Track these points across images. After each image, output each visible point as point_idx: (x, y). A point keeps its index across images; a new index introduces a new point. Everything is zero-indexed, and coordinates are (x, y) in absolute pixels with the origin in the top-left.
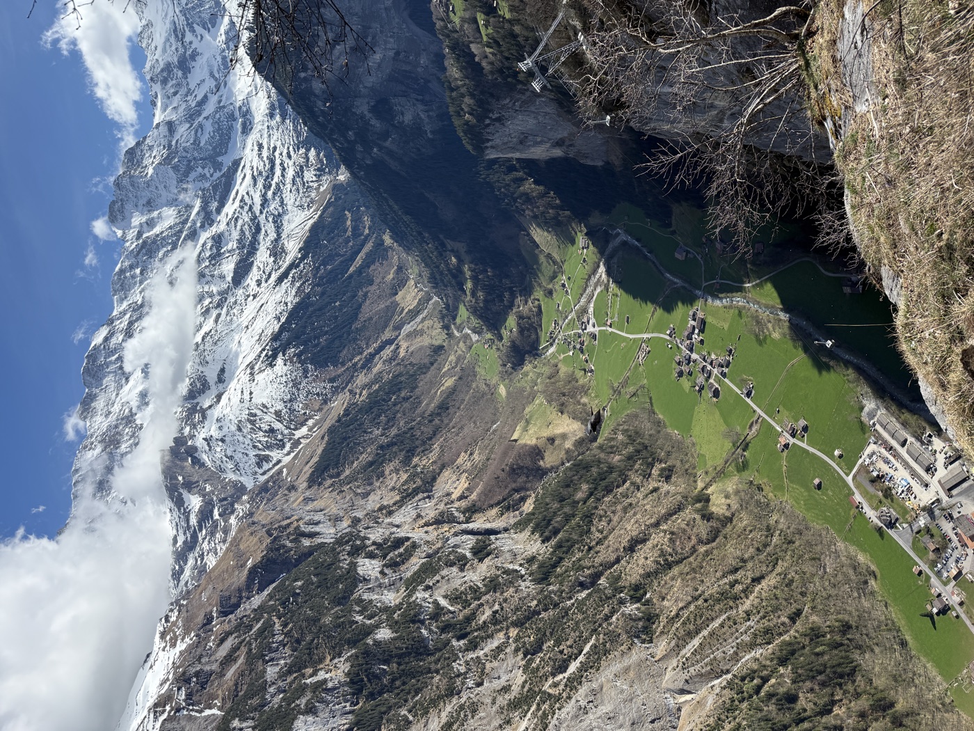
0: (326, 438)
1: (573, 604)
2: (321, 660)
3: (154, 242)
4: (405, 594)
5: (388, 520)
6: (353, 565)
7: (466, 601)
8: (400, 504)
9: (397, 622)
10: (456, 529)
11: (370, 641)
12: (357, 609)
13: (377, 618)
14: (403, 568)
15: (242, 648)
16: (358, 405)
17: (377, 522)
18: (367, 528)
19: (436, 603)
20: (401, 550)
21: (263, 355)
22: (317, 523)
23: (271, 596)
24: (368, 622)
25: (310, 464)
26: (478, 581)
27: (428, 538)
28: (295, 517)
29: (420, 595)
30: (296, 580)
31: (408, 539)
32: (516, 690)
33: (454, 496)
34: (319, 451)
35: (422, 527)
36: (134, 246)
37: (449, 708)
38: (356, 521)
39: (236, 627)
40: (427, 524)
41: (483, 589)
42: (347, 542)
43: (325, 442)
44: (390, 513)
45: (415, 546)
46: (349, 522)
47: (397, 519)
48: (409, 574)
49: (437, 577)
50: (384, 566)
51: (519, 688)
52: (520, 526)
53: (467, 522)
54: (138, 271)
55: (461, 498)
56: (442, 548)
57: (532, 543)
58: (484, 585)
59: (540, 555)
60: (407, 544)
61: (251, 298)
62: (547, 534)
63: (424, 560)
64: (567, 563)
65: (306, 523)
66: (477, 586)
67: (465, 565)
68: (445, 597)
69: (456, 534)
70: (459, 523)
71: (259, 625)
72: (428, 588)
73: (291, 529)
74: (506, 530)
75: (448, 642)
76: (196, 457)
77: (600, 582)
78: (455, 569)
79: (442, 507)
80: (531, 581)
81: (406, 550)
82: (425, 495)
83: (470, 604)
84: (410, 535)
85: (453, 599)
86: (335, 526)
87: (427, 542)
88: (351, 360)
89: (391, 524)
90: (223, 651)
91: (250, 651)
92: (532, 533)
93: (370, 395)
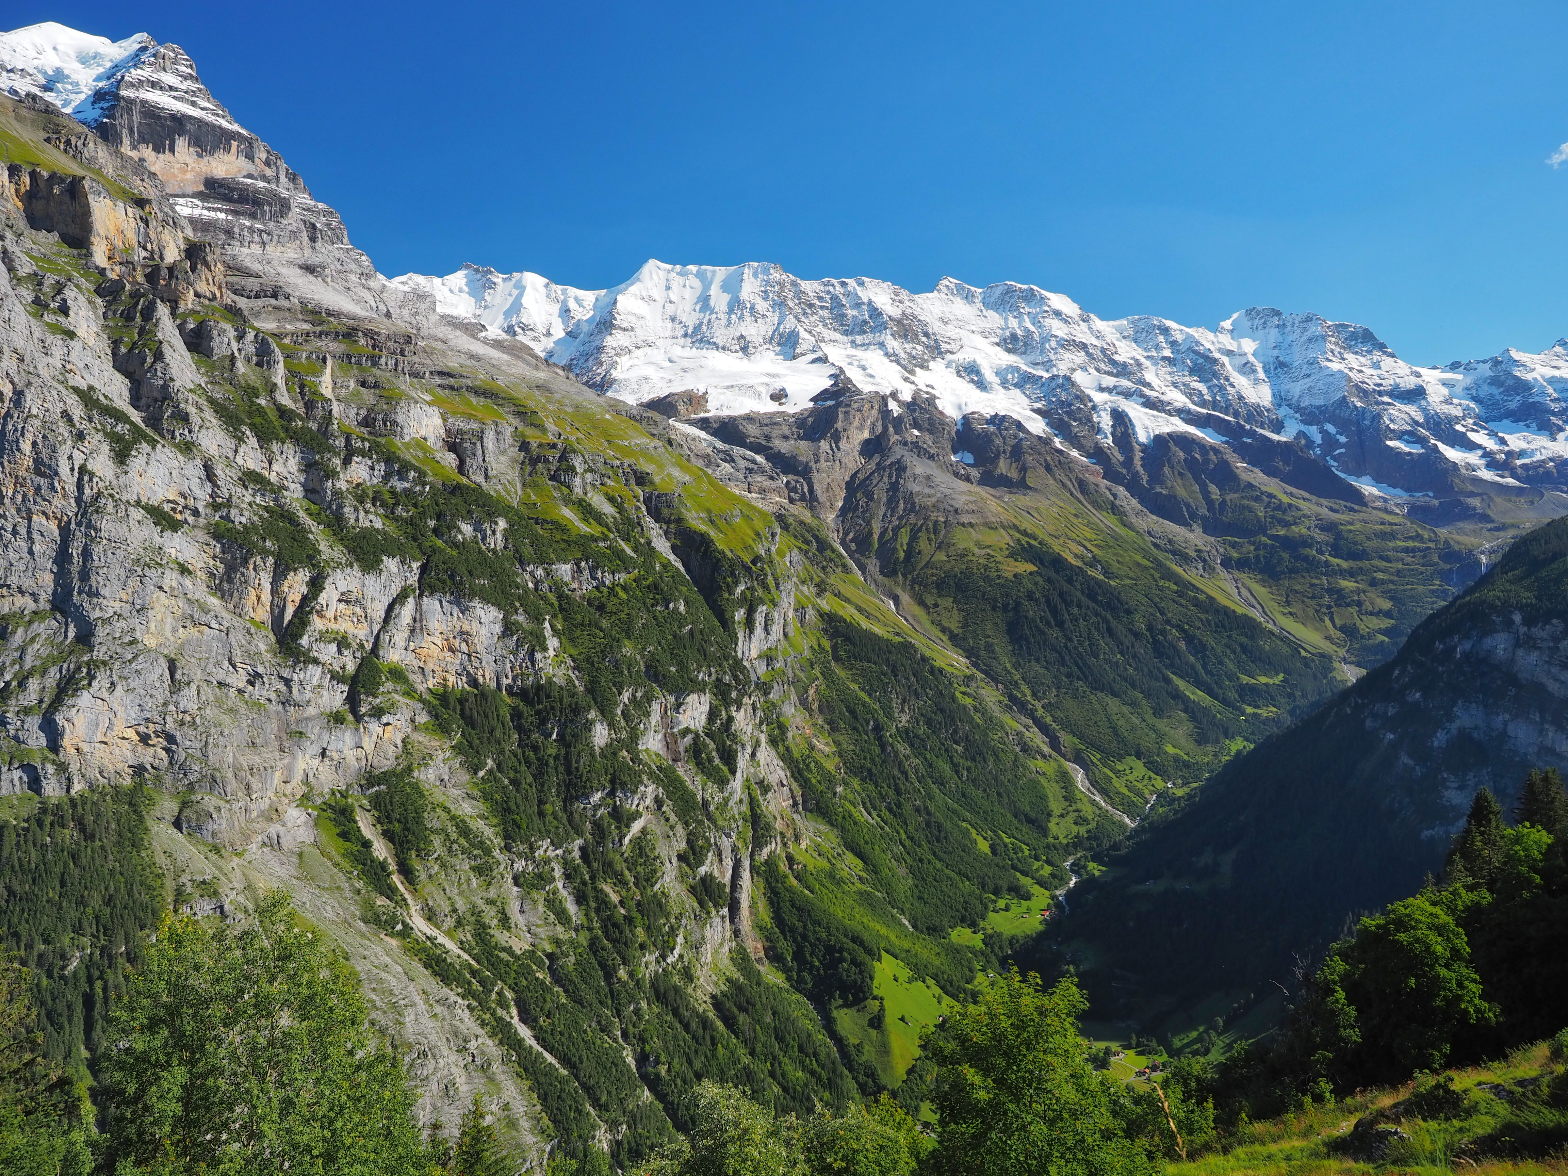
0: (897, 639)
1: (616, 1041)
2: (573, 641)
3: (1216, 375)
4: (653, 766)
5: (763, 738)
6: (700, 688)
7: (635, 864)
8: (787, 757)
9: (615, 754)
10: (742, 850)
11: (592, 715)
12: (639, 695)
13: (623, 723)
14: (691, 763)
15: (600, 529)
16: (949, 690)
17: (761, 723)
18: (754, 709)
19: (637, 815)
20: (717, 761)
21: (1032, 542)
22: (767, 631)
23: (666, 565)
24: (619, 711)
25: (857, 616)
26: (663, 884)
27: (731, 803)
28: (777, 597)
29: (650, 790)
30: (687, 603)
31: (733, 772)
32: (501, 937)
33: (793, 847)
34: (877, 630)
35: (750, 794)
36: (1208, 345)
37: (488, 832)
38: (764, 688)
39: (628, 518)
40: (753, 803)
41: (649, 892)
42: (736, 678)
43: (891, 637)
44: (773, 742)
45: (722, 782)
46: (764, 678)
47: (765, 754)
48: (680, 772)
49: (673, 818)
50: (697, 735)
51: (504, 944)
52: (741, 958)
53: (752, 867)
54: (1167, 353)
55: (790, 859)
56: (716, 826)
57: (714, 978)
58: (655, 895)
59: (694, 989)
60: (725, 769)
62: (725, 1003)
63: (699, 798)
65: (767, 613)
66: (656, 882)
67: (688, 864)
68: (644, 831)
69: (734, 849)
70: (752, 855)
71: (629, 551)
72: (659, 802)
73: (760, 592)
74: (736, 933)
75: (579, 833)
77: (646, 1092)
78: (683, 846)
79: (779, 825)
80: (656, 972)
81: (717, 769)
82: (799, 799)
83: (629, 870)
84: (738, 775)
85: (640, 843)
86: (760, 657)
87: (726, 801)
88: (1024, 679)
89: (758, 744)
90: (598, 501)
91: (596, 540)
92: (729, 980)
93: (964, 709)
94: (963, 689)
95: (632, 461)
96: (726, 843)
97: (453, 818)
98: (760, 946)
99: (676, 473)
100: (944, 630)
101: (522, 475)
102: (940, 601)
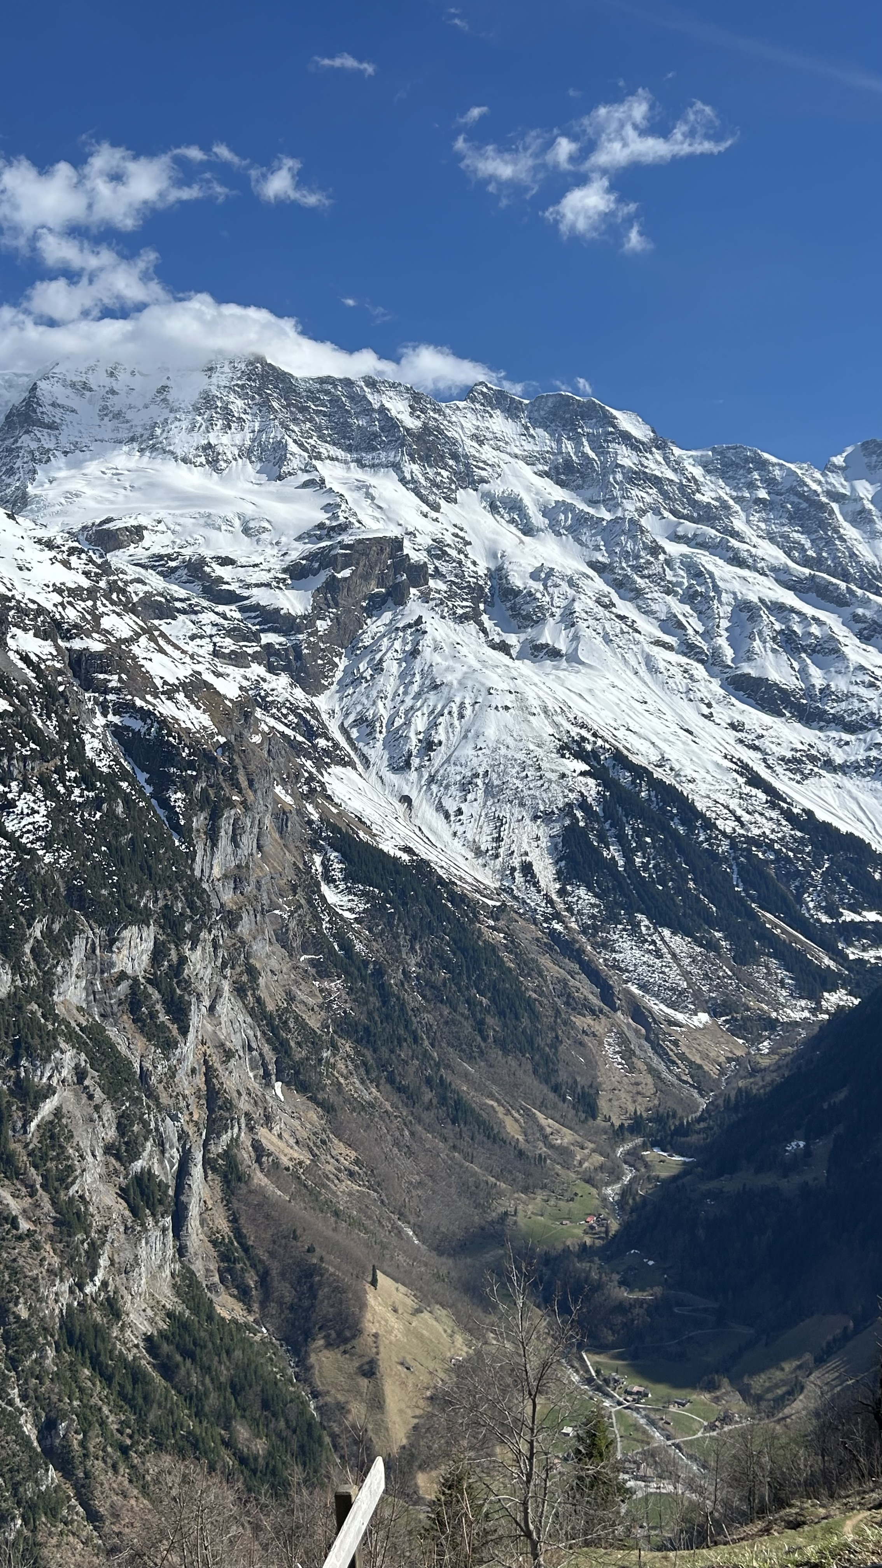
0: (405, 857)
1: (11, 1403)
3: (823, 525)
4: (73, 1024)
5: (226, 986)
6: (142, 918)
7: (44, 1158)
8: (258, 1012)
9: (20, 1008)
10: (193, 1137)
12: (56, 927)
13: (33, 965)
14: (126, 1020)
15: (8, 699)
16: (471, 922)
17: (224, 965)
18: (215, 946)
19: (50, 1091)
20: (163, 1017)
21: (584, 732)
22: (235, 841)
24: (27, 948)
26: (82, 1185)
27: (181, 1074)
28: (251, 797)
29: (68, 1057)
30: (126, 803)
31: (184, 1031)
33: (263, 1133)
34: (382, 844)
35: (206, 1062)
36: (814, 486)
38: (231, 919)
39: (48, 687)
40: (210, 1073)
41: (63, 1197)
42: (191, 905)
43: (399, 854)
44: (240, 991)
45: (168, 1045)
46: (230, 906)
47: (227, 1006)
48: (112, 1032)
49: (99, 1094)
50: (135, 979)
52: (187, 1285)
53: (206, 1162)
54: (762, 494)
55: (259, 1149)
56: (158, 1104)
57: (149, 1312)
58: (71, 1200)
59: (122, 1329)
60: (174, 1028)
61: (706, 711)
62: (166, 1348)
63: (137, 1065)
64: (98, 1392)
66: (73, 1183)
67: (118, 1157)
68: (58, 1113)
69: (183, 1136)
70: (205, 1145)
71: (48, 731)
72: (80, 1075)
73: (227, 790)
74: (181, 1251)
76: (384, 602)
77: (52, 1472)
78: (111, 1134)
79: (244, 1105)
80: (69, 1306)
81: (162, 1027)
82: (272, 1068)
83: (36, 1167)
84: (191, 1036)
85: (51, 1130)
86: (225, 876)
87: (172, 1072)
89: (218, 994)
90: (3, 660)
92: (170, 1315)
93: (492, 948)
94: (491, 922)
96: (170, 1128)
98: (213, 1266)
100: (470, 845)
102: (464, 807)
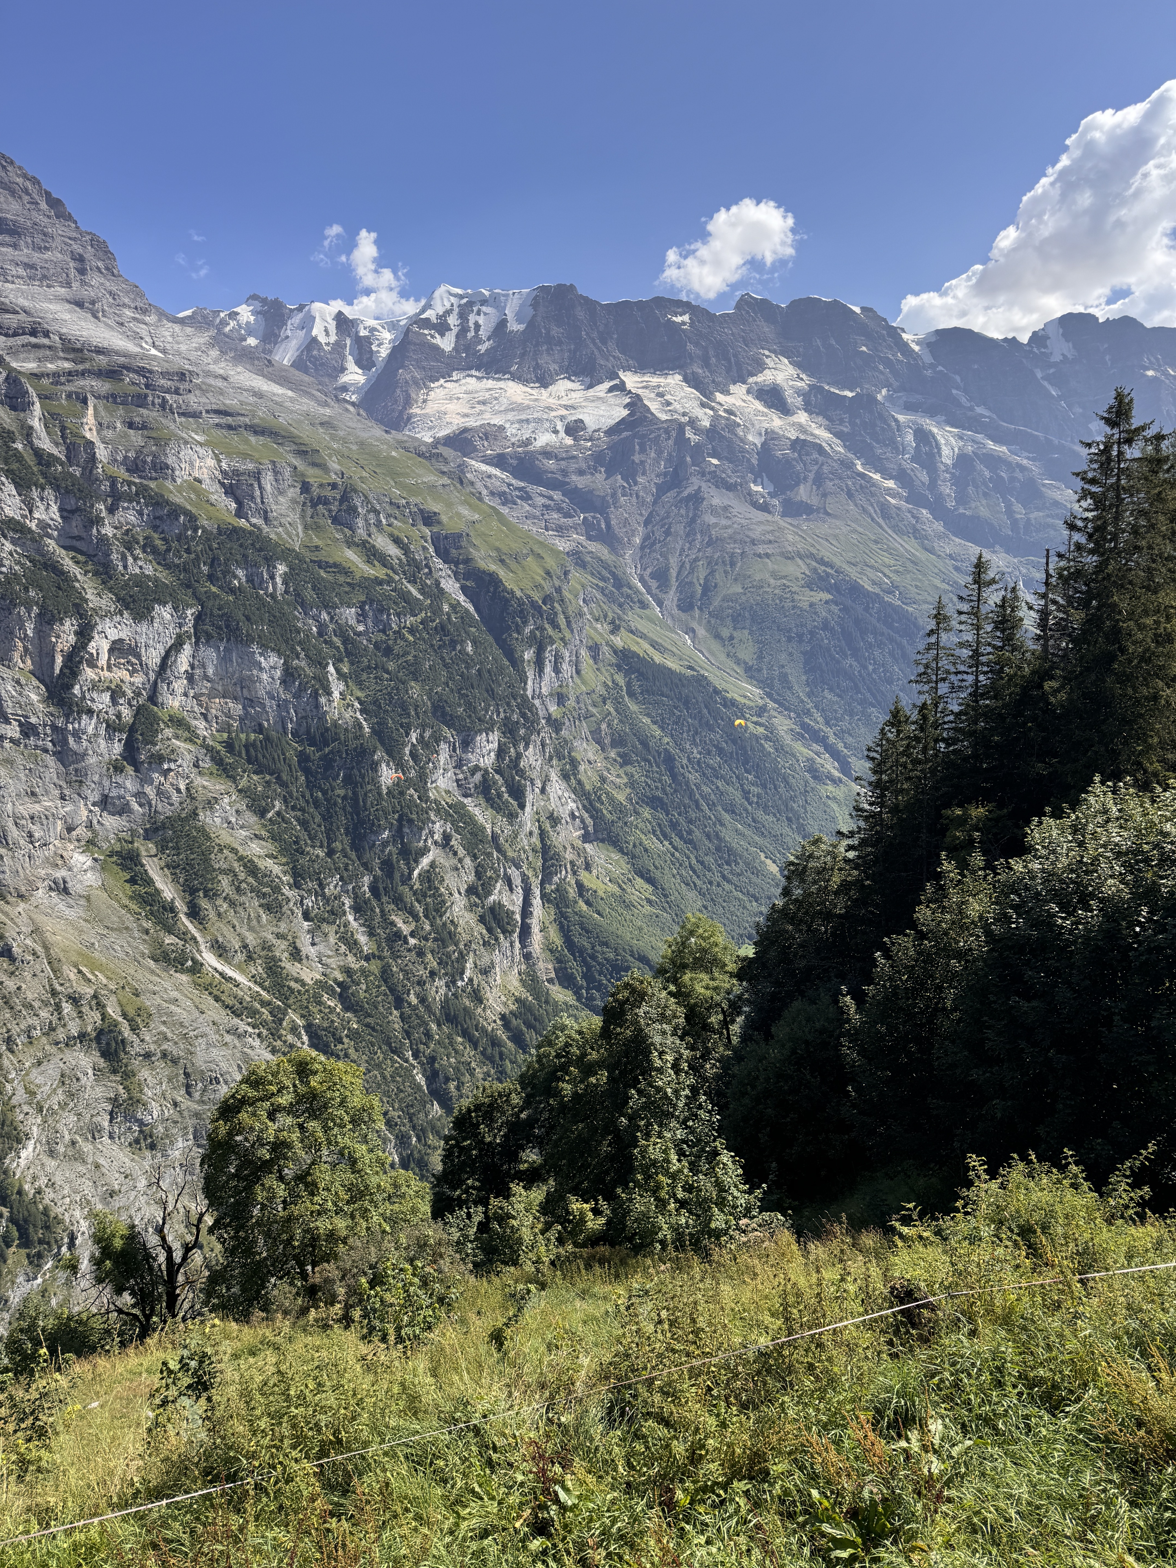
0: (688, 673)
1: (407, 1061)
2: (360, 684)
4: (442, 803)
5: (554, 774)
6: (488, 727)
7: (425, 896)
8: (579, 791)
9: (402, 793)
10: (533, 879)
11: (378, 756)
12: (427, 734)
13: (411, 763)
14: (481, 798)
15: (385, 571)
17: (551, 758)
18: (543, 745)
19: (425, 851)
20: (506, 796)
21: (829, 570)
22: (557, 669)
23: (455, 606)
24: (407, 751)
25: (651, 651)
26: (451, 913)
27: (522, 836)
28: (568, 635)
29: (438, 827)
30: (474, 643)
31: (522, 806)
32: (292, 968)
33: (583, 875)
34: (672, 664)
35: (540, 827)
37: (277, 870)
38: (556, 725)
39: (414, 560)
40: (543, 834)
41: (439, 921)
42: (524, 715)
43: (684, 671)
44: (565, 776)
45: (512, 816)
46: (555, 715)
47: (556, 787)
48: (471, 808)
49: (461, 852)
50: (486, 771)
51: (295, 975)
52: (531, 981)
53: (543, 896)
55: (580, 886)
56: (505, 857)
57: (503, 998)
58: (444, 924)
59: (484, 1010)
60: (515, 803)
62: (514, 1022)
63: (489, 831)
64: (469, 1053)
65: (557, 651)
66: (445, 912)
67: (477, 894)
68: (433, 865)
69: (525, 880)
70: (542, 883)
71: (415, 592)
72: (447, 838)
73: (550, 631)
74: (527, 957)
75: (369, 869)
77: (436, 1106)
78: (472, 878)
79: (569, 855)
80: (446, 995)
81: (506, 804)
82: (591, 829)
83: (419, 902)
84: (528, 809)
85: (428, 877)
86: (551, 695)
87: (516, 835)
88: (816, 707)
89: (546, 780)
90: (381, 542)
91: (380, 582)
92: (518, 1000)
93: (757, 738)
94: (755, 719)
95: (418, 500)
96: (515, 875)
97: (241, 859)
98: (550, 966)
99: (465, 511)
100: (738, 662)
101: (303, 517)
102: (735, 634)
